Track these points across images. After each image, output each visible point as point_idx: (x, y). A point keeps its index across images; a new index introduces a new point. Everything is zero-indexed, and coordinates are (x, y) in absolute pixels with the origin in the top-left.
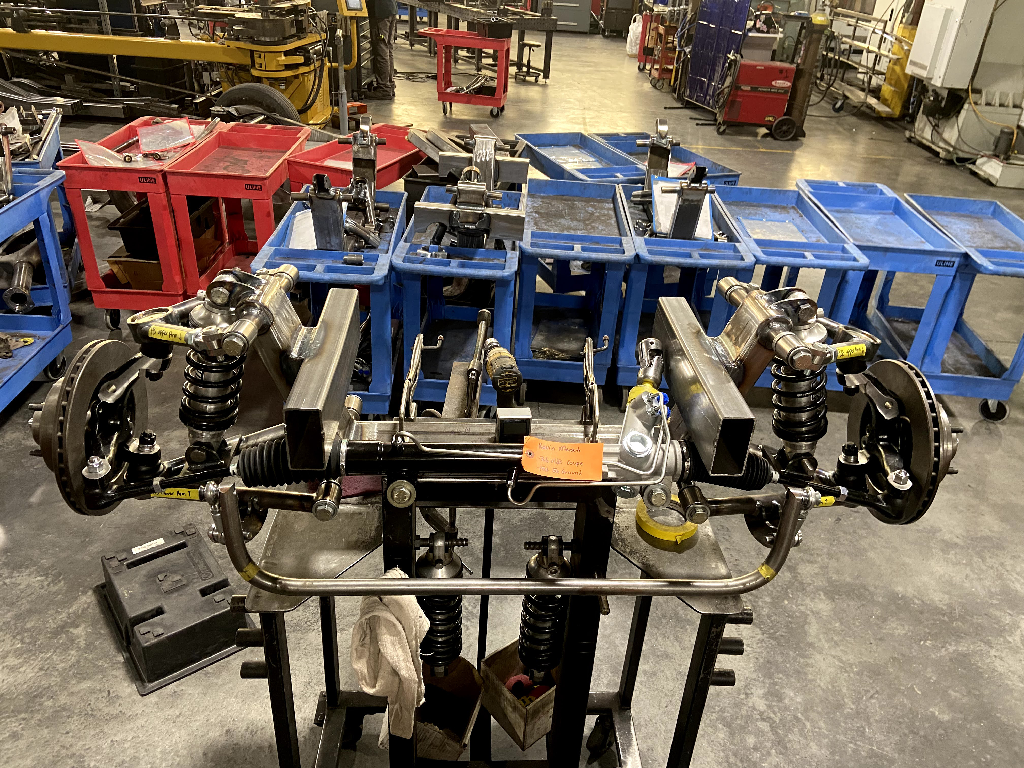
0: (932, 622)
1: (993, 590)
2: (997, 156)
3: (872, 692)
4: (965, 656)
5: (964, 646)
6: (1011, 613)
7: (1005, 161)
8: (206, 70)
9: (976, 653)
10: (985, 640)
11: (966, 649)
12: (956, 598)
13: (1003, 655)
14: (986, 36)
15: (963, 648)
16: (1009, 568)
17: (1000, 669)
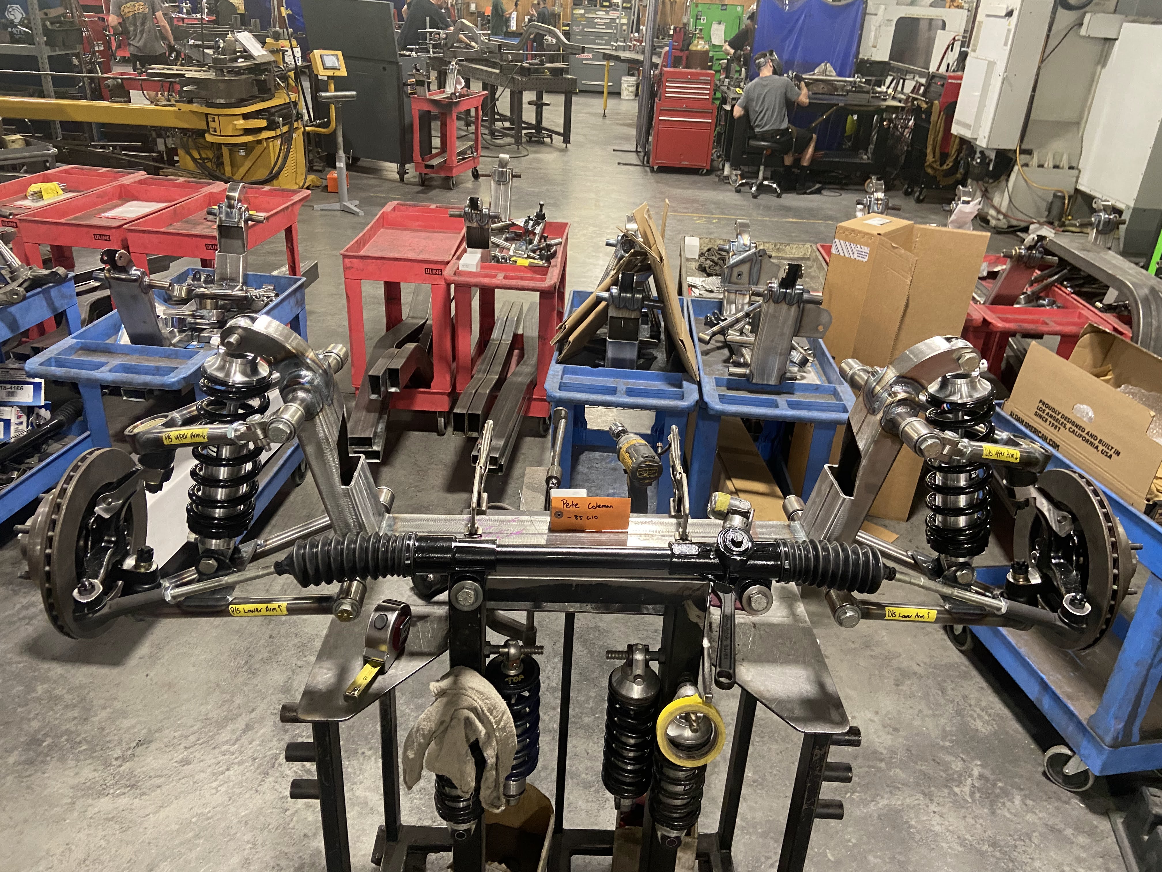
0: (867, 769)
1: (948, 729)
2: (1050, 223)
4: (897, 811)
5: (899, 799)
6: (964, 757)
7: (1058, 228)
8: (160, 136)
9: (912, 808)
10: (926, 791)
11: (900, 803)
12: (900, 740)
13: (944, 810)
14: (1034, 91)
15: (896, 802)
16: (973, 702)
17: (937, 828)
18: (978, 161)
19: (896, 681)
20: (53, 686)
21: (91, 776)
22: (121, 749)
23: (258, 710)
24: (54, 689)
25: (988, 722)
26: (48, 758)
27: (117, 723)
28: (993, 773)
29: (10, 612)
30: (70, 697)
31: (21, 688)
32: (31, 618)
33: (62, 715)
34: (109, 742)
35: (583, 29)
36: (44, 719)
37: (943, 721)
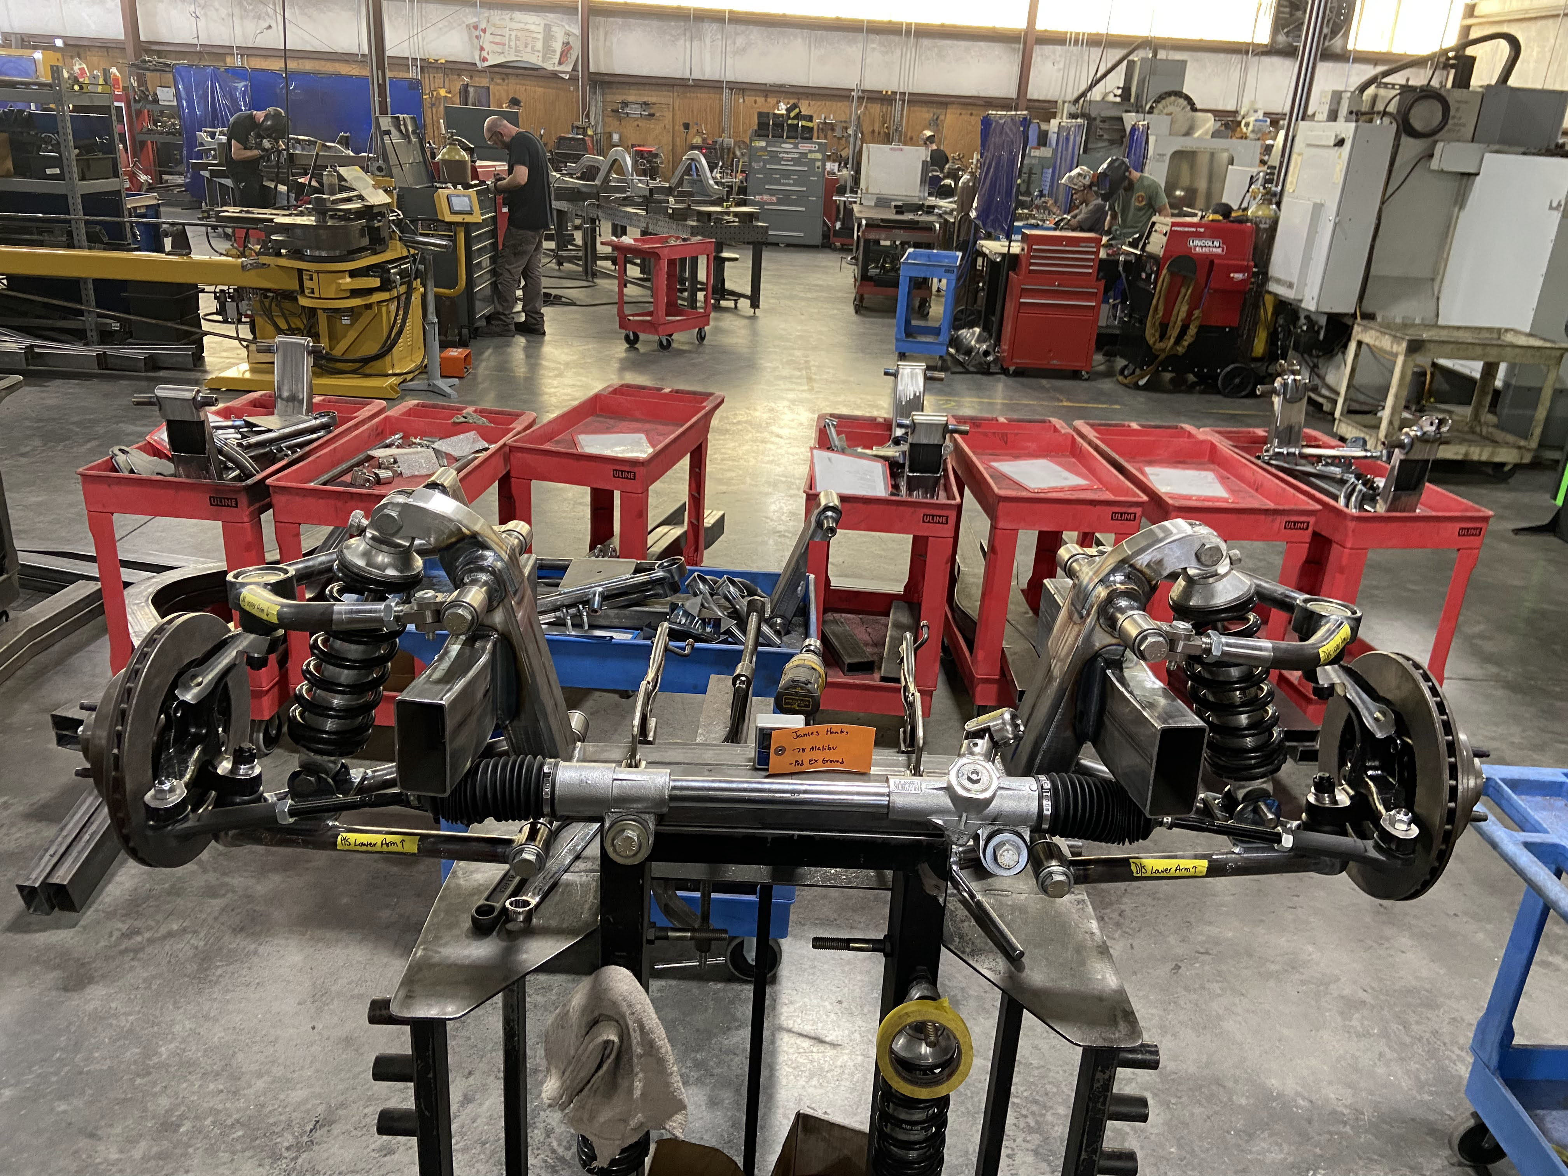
2: (1406, 408)
14: (1373, 241)
16: (1447, 1039)
18: (1305, 328)
19: (1342, 1013)
20: (183, 1046)
22: (293, 1134)
23: (477, 1074)
24: (184, 1050)
26: (191, 1150)
27: (282, 1097)
29: (106, 943)
30: (209, 1061)
31: (137, 1050)
32: (136, 951)
33: (200, 1086)
34: (275, 1124)
35: (765, 165)
36: (176, 1094)
37: (1414, 1066)
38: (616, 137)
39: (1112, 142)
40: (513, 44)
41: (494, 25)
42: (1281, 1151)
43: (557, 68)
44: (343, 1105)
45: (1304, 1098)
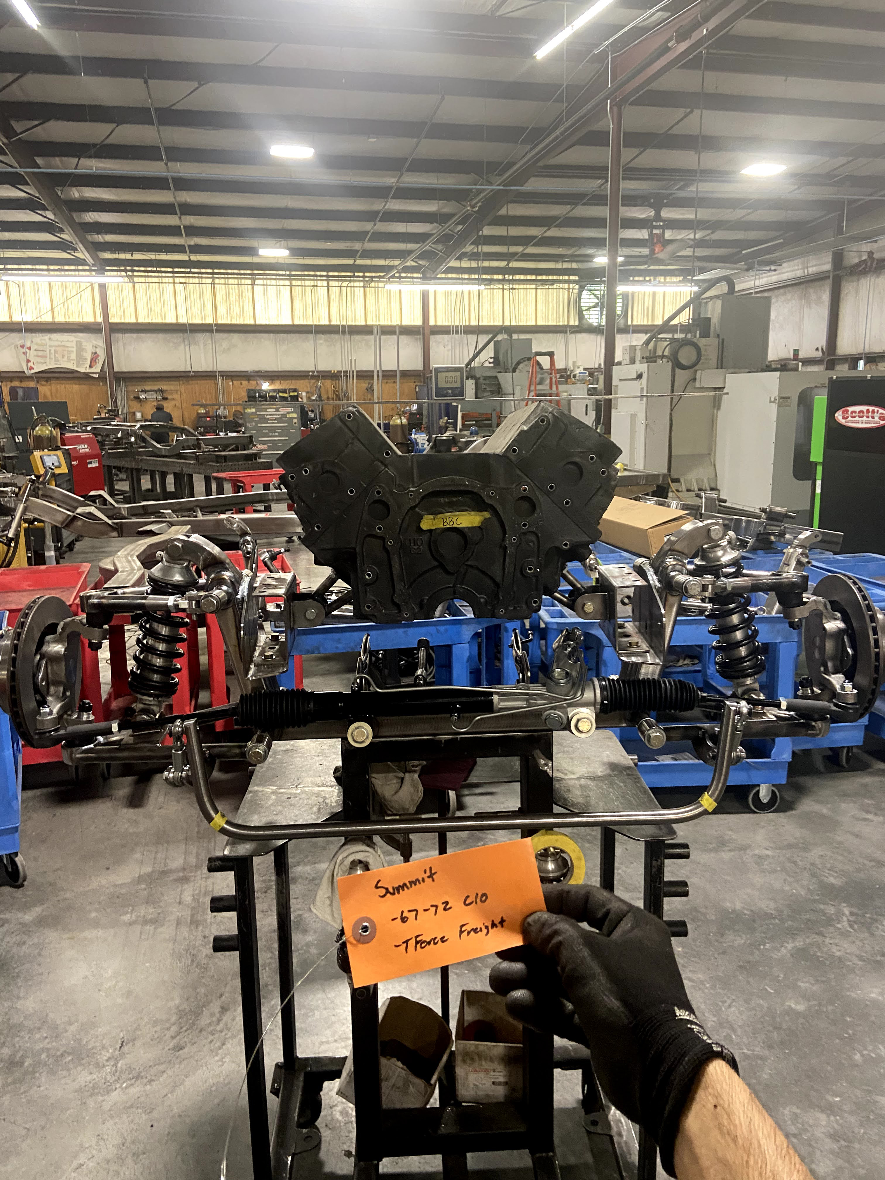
1: (811, 887)
3: (729, 1002)
4: (803, 949)
5: (800, 941)
6: (833, 903)
9: (813, 945)
10: (818, 932)
11: (802, 943)
12: (780, 902)
13: (837, 941)
14: (670, 433)
15: (799, 943)
16: (820, 867)
17: (838, 954)
19: (757, 863)
20: (7, 1017)
21: (89, 1078)
22: (108, 1052)
24: (9, 1019)
25: (837, 877)
26: (37, 1075)
27: (91, 1033)
28: (860, 909)
30: (30, 1022)
33: (30, 1037)
34: (93, 1048)
35: (256, 425)
36: (14, 1045)
37: (805, 883)
38: (139, 415)
39: (492, 392)
40: (53, 356)
41: (37, 344)
42: (742, 938)
43: (88, 370)
44: (138, 1028)
45: (747, 910)
